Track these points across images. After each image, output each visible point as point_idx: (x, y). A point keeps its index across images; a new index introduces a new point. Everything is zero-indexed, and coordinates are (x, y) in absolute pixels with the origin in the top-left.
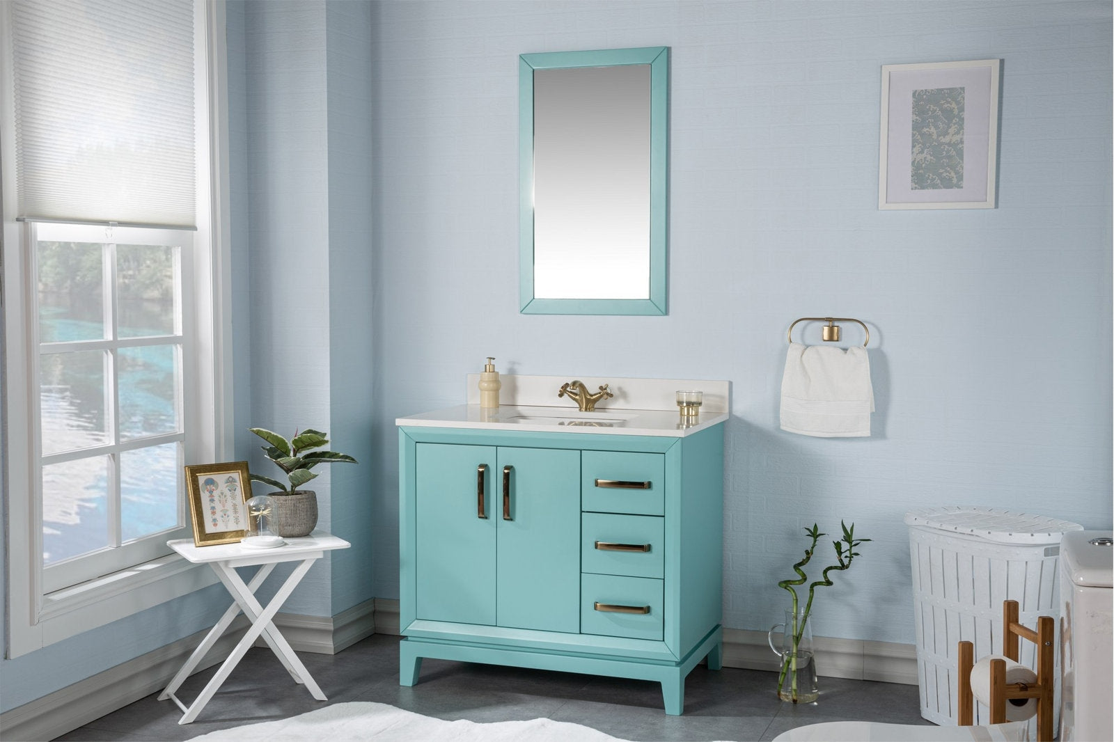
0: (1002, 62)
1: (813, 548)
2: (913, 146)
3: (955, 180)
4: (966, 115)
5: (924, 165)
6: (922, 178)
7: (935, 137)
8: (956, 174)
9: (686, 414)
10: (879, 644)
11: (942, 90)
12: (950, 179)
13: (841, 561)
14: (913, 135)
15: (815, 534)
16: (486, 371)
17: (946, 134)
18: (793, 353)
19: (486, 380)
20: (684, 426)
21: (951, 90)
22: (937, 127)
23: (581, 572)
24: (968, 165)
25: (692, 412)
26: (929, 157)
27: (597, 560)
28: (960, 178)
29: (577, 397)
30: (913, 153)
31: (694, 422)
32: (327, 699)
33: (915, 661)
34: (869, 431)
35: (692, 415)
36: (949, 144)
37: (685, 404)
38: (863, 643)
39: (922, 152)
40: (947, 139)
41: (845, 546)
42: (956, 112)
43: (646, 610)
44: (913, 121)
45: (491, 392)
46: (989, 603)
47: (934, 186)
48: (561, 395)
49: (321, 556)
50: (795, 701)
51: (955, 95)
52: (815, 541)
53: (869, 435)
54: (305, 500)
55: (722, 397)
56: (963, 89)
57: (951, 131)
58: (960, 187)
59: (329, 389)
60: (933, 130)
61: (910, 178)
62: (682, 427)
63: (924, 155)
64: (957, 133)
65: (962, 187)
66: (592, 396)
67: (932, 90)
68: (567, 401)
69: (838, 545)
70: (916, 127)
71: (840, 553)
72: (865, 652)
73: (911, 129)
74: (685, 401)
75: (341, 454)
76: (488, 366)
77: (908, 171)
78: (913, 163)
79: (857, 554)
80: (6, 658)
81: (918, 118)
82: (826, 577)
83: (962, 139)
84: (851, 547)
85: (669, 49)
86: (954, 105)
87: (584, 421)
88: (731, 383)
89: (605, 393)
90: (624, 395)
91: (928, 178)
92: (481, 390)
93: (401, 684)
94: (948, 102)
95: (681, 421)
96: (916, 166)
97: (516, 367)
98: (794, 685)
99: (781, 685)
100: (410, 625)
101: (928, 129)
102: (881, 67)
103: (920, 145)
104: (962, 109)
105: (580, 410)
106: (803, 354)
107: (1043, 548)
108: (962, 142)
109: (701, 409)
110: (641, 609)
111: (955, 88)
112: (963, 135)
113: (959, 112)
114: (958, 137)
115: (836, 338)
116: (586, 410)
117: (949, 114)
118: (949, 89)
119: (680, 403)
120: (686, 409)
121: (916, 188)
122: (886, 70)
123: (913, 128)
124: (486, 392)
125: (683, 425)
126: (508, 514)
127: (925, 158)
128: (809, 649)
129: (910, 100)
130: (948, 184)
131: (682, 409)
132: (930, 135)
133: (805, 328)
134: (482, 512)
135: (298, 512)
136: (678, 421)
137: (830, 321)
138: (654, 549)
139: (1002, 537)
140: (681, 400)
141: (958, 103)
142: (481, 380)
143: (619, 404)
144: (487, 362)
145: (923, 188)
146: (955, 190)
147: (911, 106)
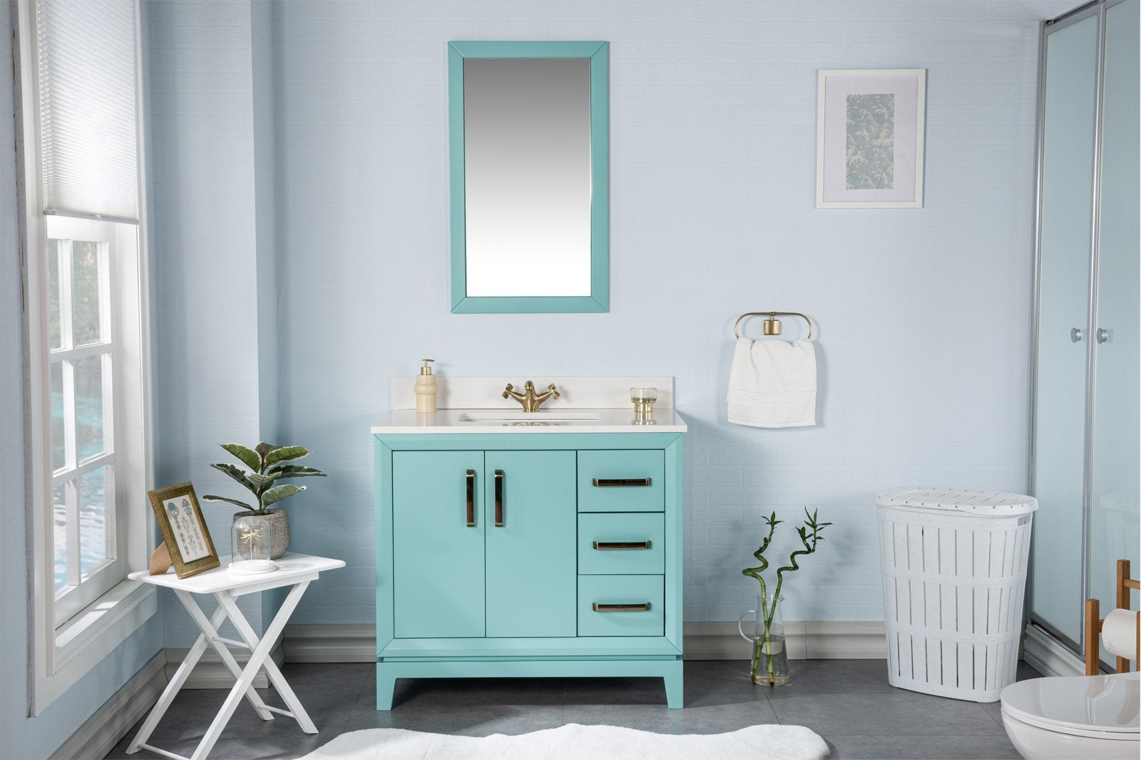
0: (927, 71)
1: (771, 535)
2: (848, 148)
3: (886, 181)
4: (896, 119)
5: (858, 166)
6: (856, 178)
7: (867, 139)
8: (887, 175)
9: (642, 410)
10: (819, 624)
11: (874, 95)
12: (882, 180)
13: (807, 545)
14: (848, 138)
15: (773, 523)
16: (422, 374)
17: (877, 137)
18: (742, 346)
19: (424, 383)
20: (641, 423)
21: (883, 96)
22: (869, 131)
23: (577, 574)
24: (898, 166)
25: (648, 408)
26: (862, 159)
27: (596, 561)
28: (891, 179)
29: (524, 398)
30: (847, 154)
31: (649, 418)
32: (318, 732)
33: (883, 636)
34: (814, 420)
35: (648, 412)
36: (881, 147)
37: (641, 401)
38: (805, 624)
39: (855, 154)
40: (878, 143)
41: (809, 530)
42: (886, 116)
43: (646, 607)
44: (847, 124)
45: (429, 396)
46: (972, 572)
47: (867, 187)
48: (506, 396)
49: (317, 578)
50: (772, 684)
51: (885, 100)
52: (773, 529)
53: (814, 424)
54: (282, 519)
55: (667, 393)
56: (892, 95)
57: (882, 134)
58: (890, 187)
59: (258, 398)
60: (866, 133)
61: (845, 178)
62: (639, 424)
63: (857, 157)
64: (888, 136)
65: (892, 188)
66: (539, 396)
67: (865, 96)
68: (512, 402)
69: (802, 532)
70: (851, 130)
71: (804, 538)
72: (808, 632)
73: (845, 131)
74: (641, 398)
75: (306, 468)
76: (425, 369)
77: (844, 172)
78: (848, 164)
79: (820, 538)
80: (29, 716)
81: (851, 121)
82: (793, 562)
83: (892, 142)
84: (815, 532)
85: (608, 43)
86: (884, 110)
87: (529, 421)
88: (674, 378)
89: (554, 393)
90: (566, 395)
91: (861, 178)
92: (418, 394)
93: (378, 709)
94: (879, 107)
95: (637, 418)
96: (850, 166)
97: (445, 369)
98: (771, 670)
99: (754, 670)
100: (385, 645)
101: (861, 132)
102: (817, 71)
103: (854, 147)
104: (892, 115)
105: (525, 411)
106: (751, 347)
107: (1017, 519)
108: (892, 146)
109: (655, 405)
110: (643, 606)
111: (886, 95)
112: (893, 138)
113: (890, 117)
114: (887, 141)
115: (776, 330)
116: (532, 411)
117: (880, 118)
118: (880, 95)
119: (635, 400)
120: (642, 405)
121: (850, 188)
122: (822, 74)
123: (847, 130)
124: (424, 396)
125: (639, 421)
126: (500, 519)
127: (859, 159)
128: (783, 634)
129: (845, 104)
130: (879, 184)
131: (637, 406)
132: (864, 138)
133: (746, 323)
134: (471, 519)
135: (277, 532)
136: (633, 419)
137: (772, 315)
138: (654, 546)
139: (988, 510)
140: (638, 397)
141: (888, 108)
142: (417, 384)
143: (561, 403)
144: (423, 364)
145: (856, 188)
146: (886, 190)
147: (845, 109)
